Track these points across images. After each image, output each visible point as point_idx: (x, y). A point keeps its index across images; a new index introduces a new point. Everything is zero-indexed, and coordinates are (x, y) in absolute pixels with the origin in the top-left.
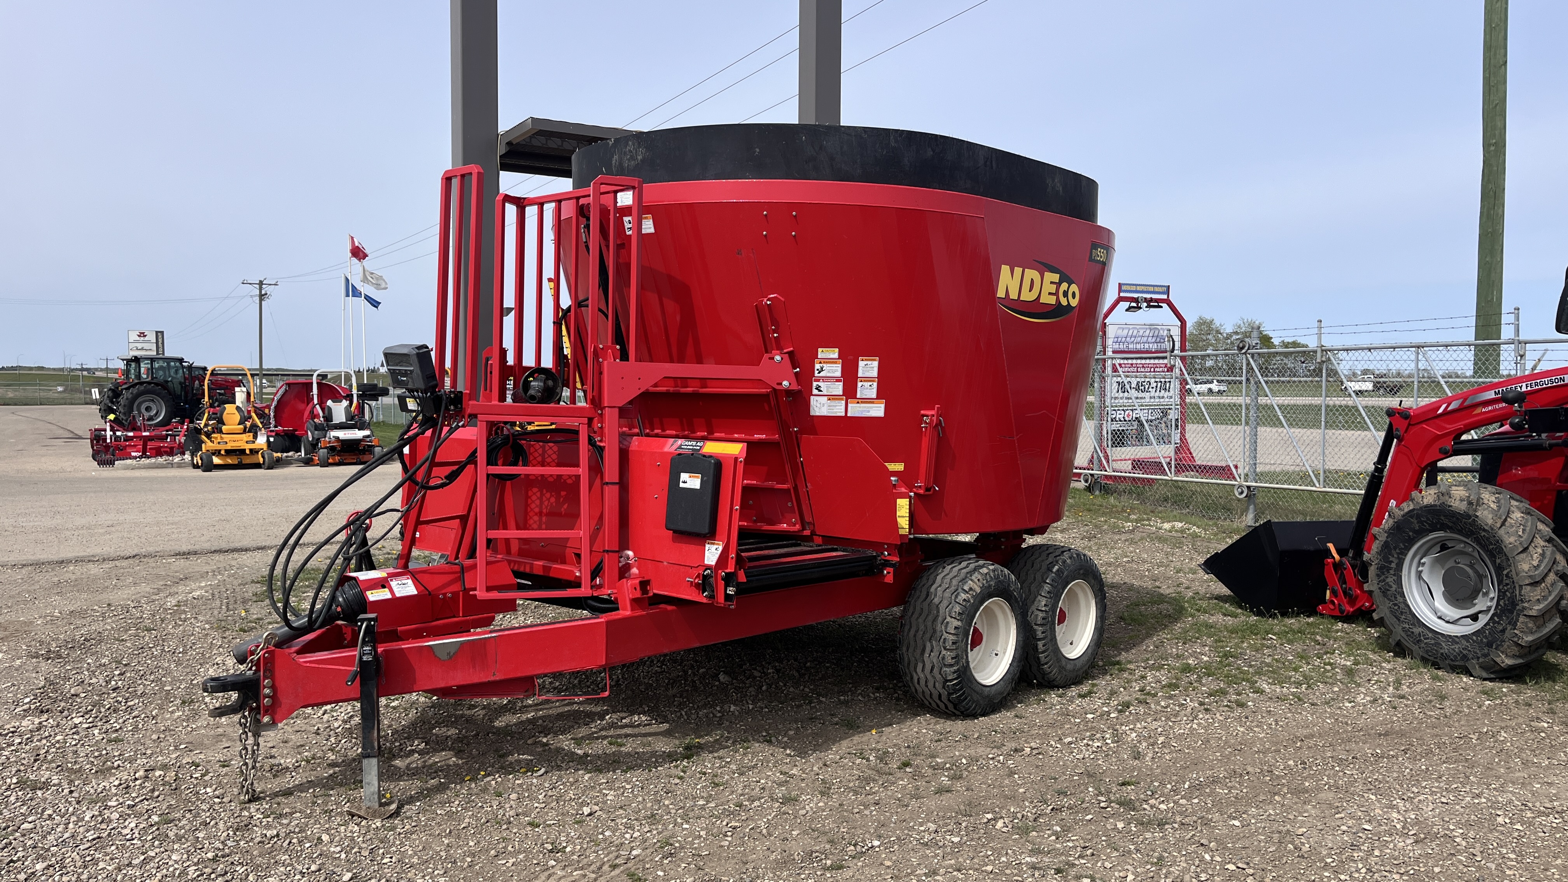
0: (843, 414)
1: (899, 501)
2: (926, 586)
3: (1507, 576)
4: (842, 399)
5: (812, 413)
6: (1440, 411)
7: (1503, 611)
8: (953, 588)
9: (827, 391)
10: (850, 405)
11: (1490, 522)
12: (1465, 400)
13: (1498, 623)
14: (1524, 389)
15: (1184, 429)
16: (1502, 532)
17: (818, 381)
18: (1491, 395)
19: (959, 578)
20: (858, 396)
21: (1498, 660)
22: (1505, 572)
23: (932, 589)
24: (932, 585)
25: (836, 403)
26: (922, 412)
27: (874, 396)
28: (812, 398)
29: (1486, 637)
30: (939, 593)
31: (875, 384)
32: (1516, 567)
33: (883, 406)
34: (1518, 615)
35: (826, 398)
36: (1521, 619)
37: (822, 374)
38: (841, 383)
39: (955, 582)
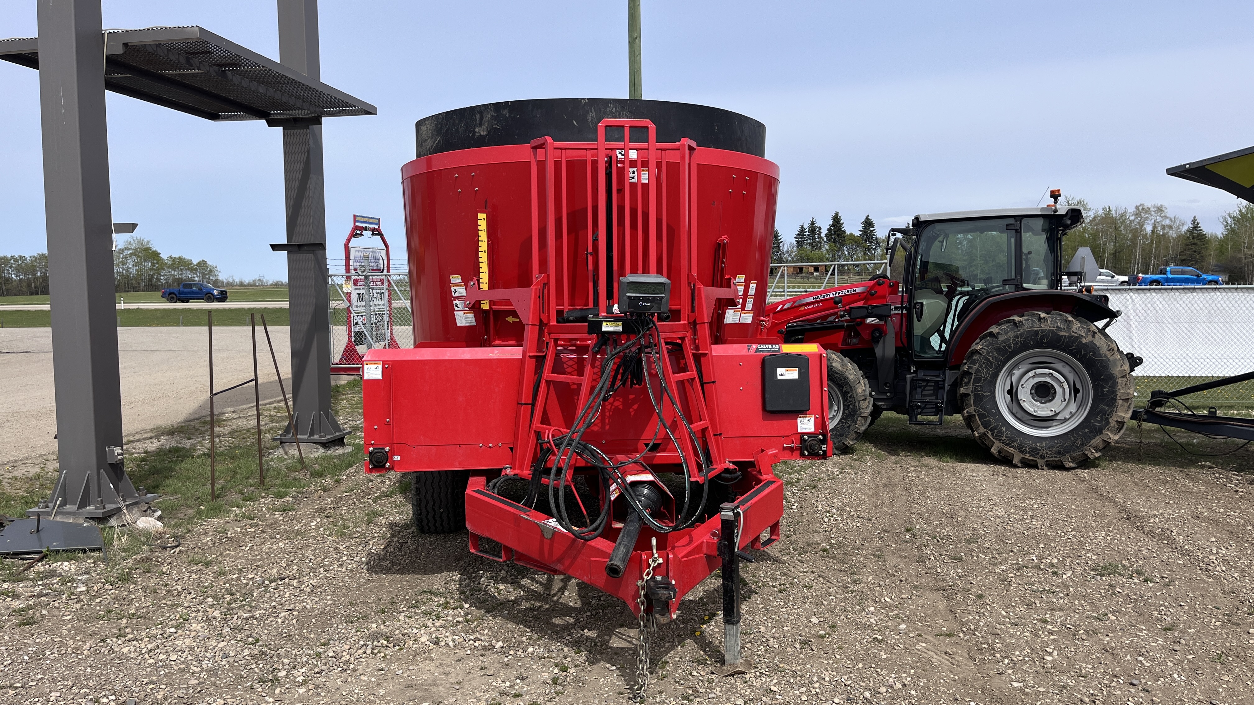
3: (851, 396)
4: (739, 311)
6: (778, 309)
7: (848, 416)
11: (840, 369)
12: (795, 302)
13: (846, 423)
14: (831, 296)
15: (392, 329)
16: (847, 373)
18: (811, 299)
20: (746, 309)
21: (846, 443)
22: (849, 395)
27: (751, 308)
28: (727, 311)
29: (838, 431)
32: (856, 392)
34: (858, 417)
36: (860, 419)
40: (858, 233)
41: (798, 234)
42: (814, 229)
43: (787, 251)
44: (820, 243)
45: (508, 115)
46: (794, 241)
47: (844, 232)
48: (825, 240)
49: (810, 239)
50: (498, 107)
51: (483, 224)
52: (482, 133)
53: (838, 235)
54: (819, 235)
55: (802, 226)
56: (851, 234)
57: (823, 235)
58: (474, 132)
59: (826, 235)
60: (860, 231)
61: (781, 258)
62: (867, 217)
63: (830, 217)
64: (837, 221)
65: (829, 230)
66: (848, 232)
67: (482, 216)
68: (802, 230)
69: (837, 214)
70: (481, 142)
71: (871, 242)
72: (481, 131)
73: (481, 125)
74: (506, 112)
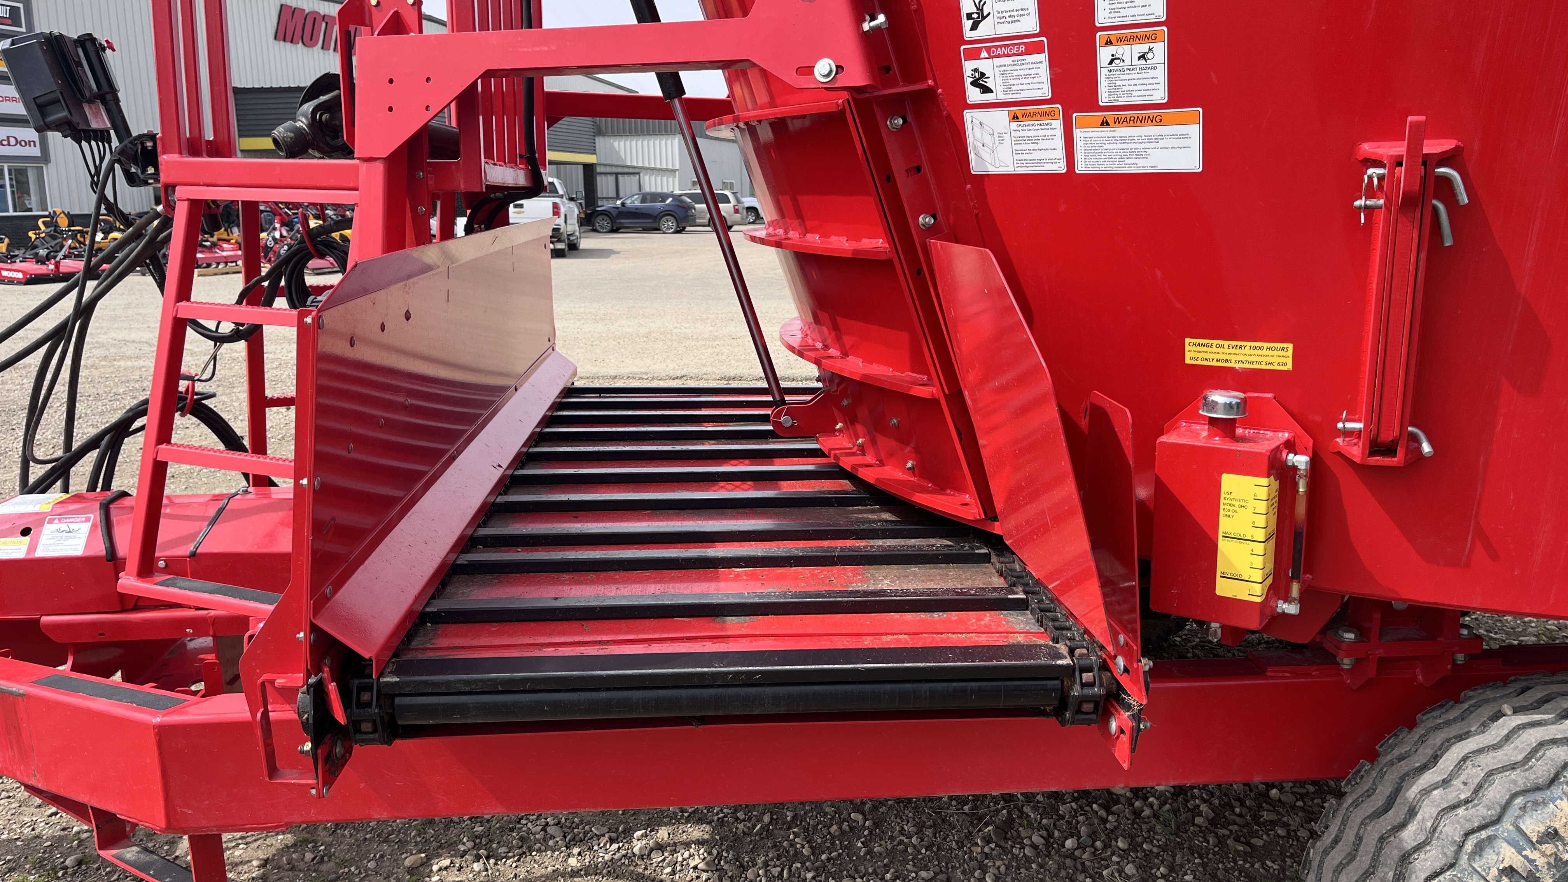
0: (1060, 167)
1: (1230, 483)
2: (1403, 767)
4: (1051, 115)
5: (976, 167)
8: (1480, 812)
9: (1007, 88)
10: (1079, 134)
17: (974, 55)
19: (1519, 778)
20: (1104, 99)
23: (1412, 792)
24: (1424, 768)
25: (1032, 129)
26: (1367, 148)
27: (1160, 94)
28: (968, 114)
30: (1427, 812)
31: (1160, 50)
33: (1195, 132)
35: (1003, 114)
37: (985, 30)
38: (1043, 57)
39: (1496, 792)
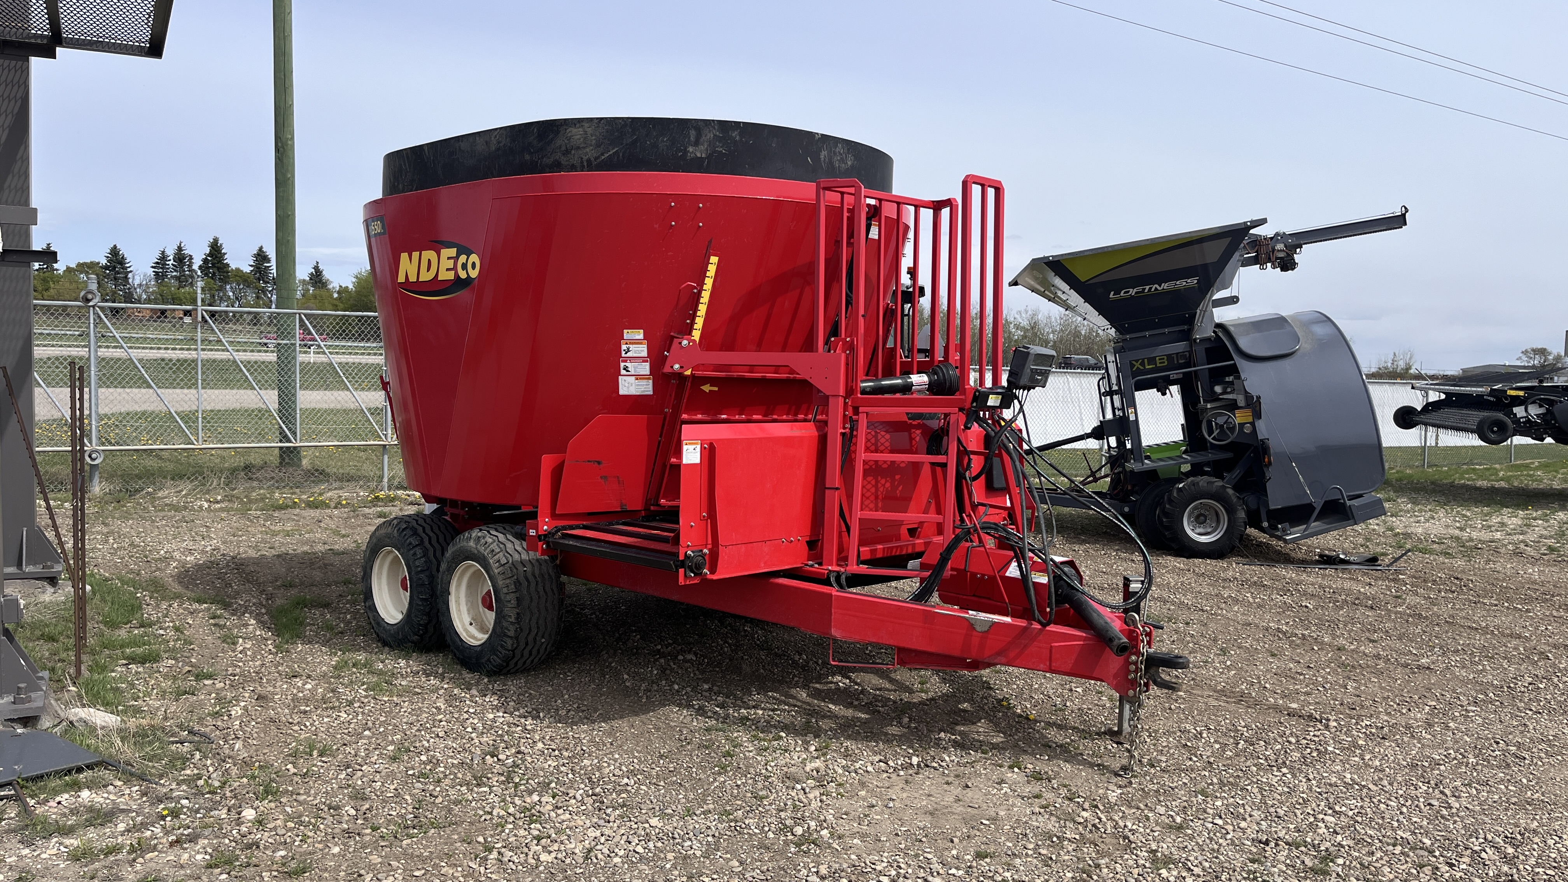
40: (247, 269)
41: (157, 263)
42: (181, 258)
43: (140, 285)
44: (192, 277)
45: (738, 138)
46: (151, 272)
47: (228, 265)
48: (199, 273)
49: (176, 271)
50: (725, 126)
51: (712, 270)
52: (699, 155)
53: (218, 268)
54: (190, 266)
55: (163, 252)
56: (238, 270)
57: (195, 267)
58: (686, 152)
59: (200, 267)
60: (251, 266)
61: (131, 294)
62: (261, 249)
63: (207, 243)
64: (216, 250)
65: (205, 261)
66: (233, 266)
67: (714, 260)
68: (163, 257)
69: (216, 240)
70: (697, 166)
71: (265, 282)
72: (699, 152)
73: (696, 143)
74: (735, 134)
